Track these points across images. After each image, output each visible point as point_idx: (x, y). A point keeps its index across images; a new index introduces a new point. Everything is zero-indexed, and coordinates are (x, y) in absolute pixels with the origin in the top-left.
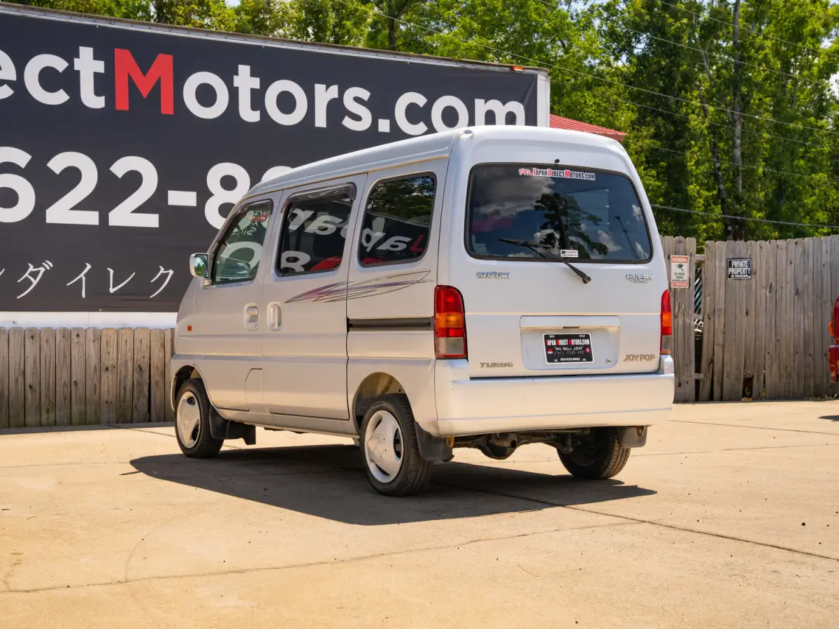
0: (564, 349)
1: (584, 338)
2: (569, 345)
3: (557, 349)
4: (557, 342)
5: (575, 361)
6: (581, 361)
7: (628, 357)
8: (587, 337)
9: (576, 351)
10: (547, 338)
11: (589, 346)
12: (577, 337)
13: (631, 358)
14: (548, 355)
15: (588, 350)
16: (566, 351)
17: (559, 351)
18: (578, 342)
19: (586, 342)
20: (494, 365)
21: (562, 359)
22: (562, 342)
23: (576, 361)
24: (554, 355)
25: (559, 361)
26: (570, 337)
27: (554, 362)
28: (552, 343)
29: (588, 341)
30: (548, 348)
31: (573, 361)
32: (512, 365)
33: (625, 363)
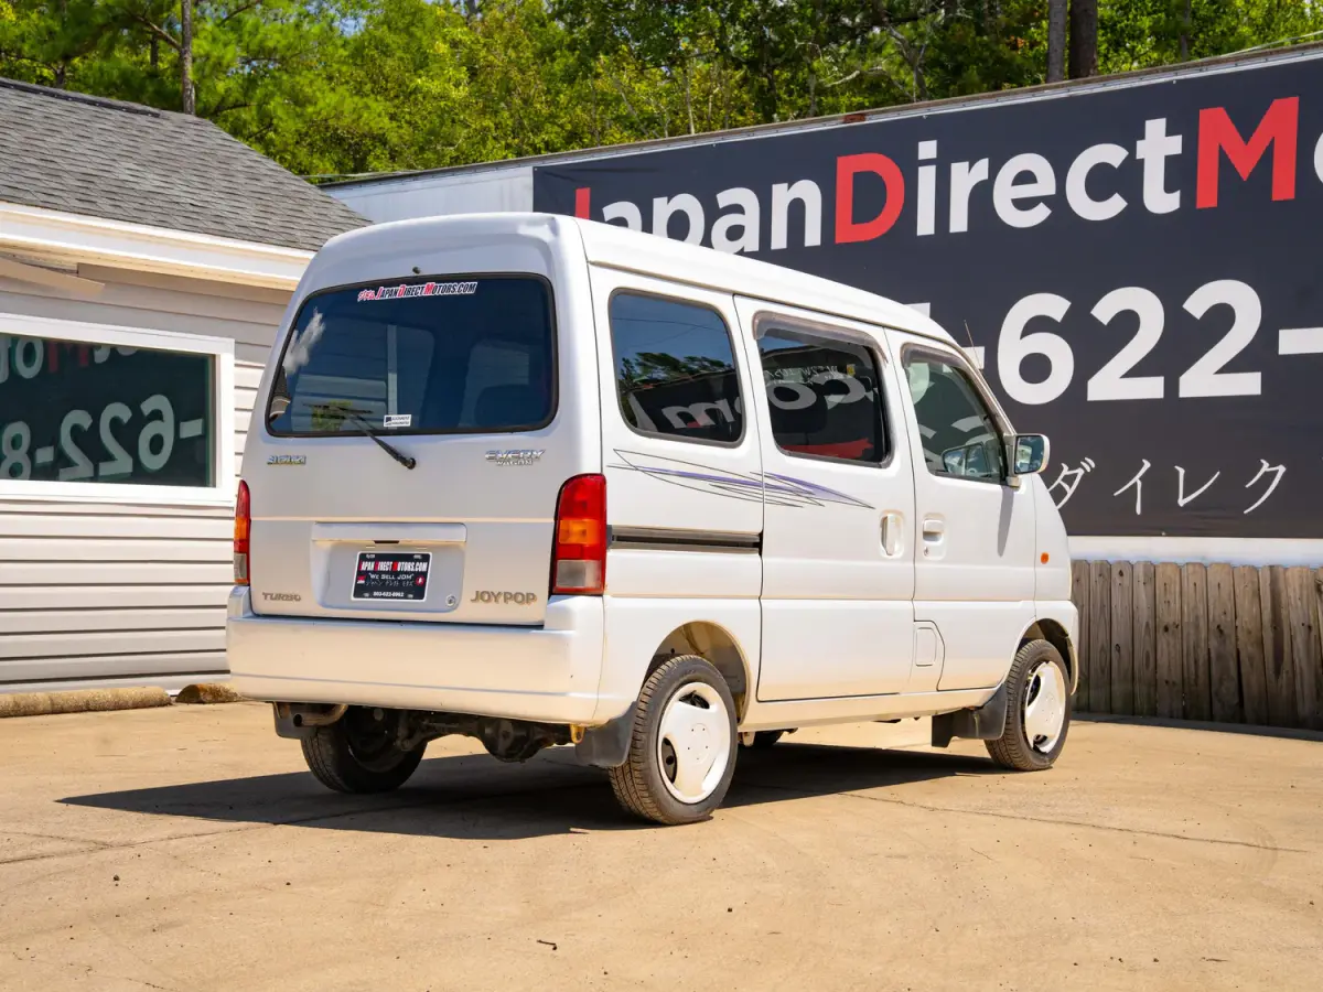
0: (384, 577)
1: (419, 561)
2: (394, 572)
3: (373, 576)
4: (376, 566)
5: (395, 598)
6: (405, 597)
7: (479, 596)
8: (425, 558)
9: (400, 581)
10: (363, 558)
11: (424, 575)
12: (409, 558)
13: (486, 597)
14: (357, 585)
15: (420, 580)
16: (385, 580)
17: (374, 580)
18: (407, 566)
19: (422, 567)
20: (279, 597)
21: (375, 594)
22: (384, 566)
23: (398, 598)
24: (367, 585)
25: (372, 596)
26: (396, 558)
27: (364, 597)
28: (369, 566)
29: (425, 565)
30: (361, 574)
31: (392, 597)
32: (299, 599)
33: (474, 604)
